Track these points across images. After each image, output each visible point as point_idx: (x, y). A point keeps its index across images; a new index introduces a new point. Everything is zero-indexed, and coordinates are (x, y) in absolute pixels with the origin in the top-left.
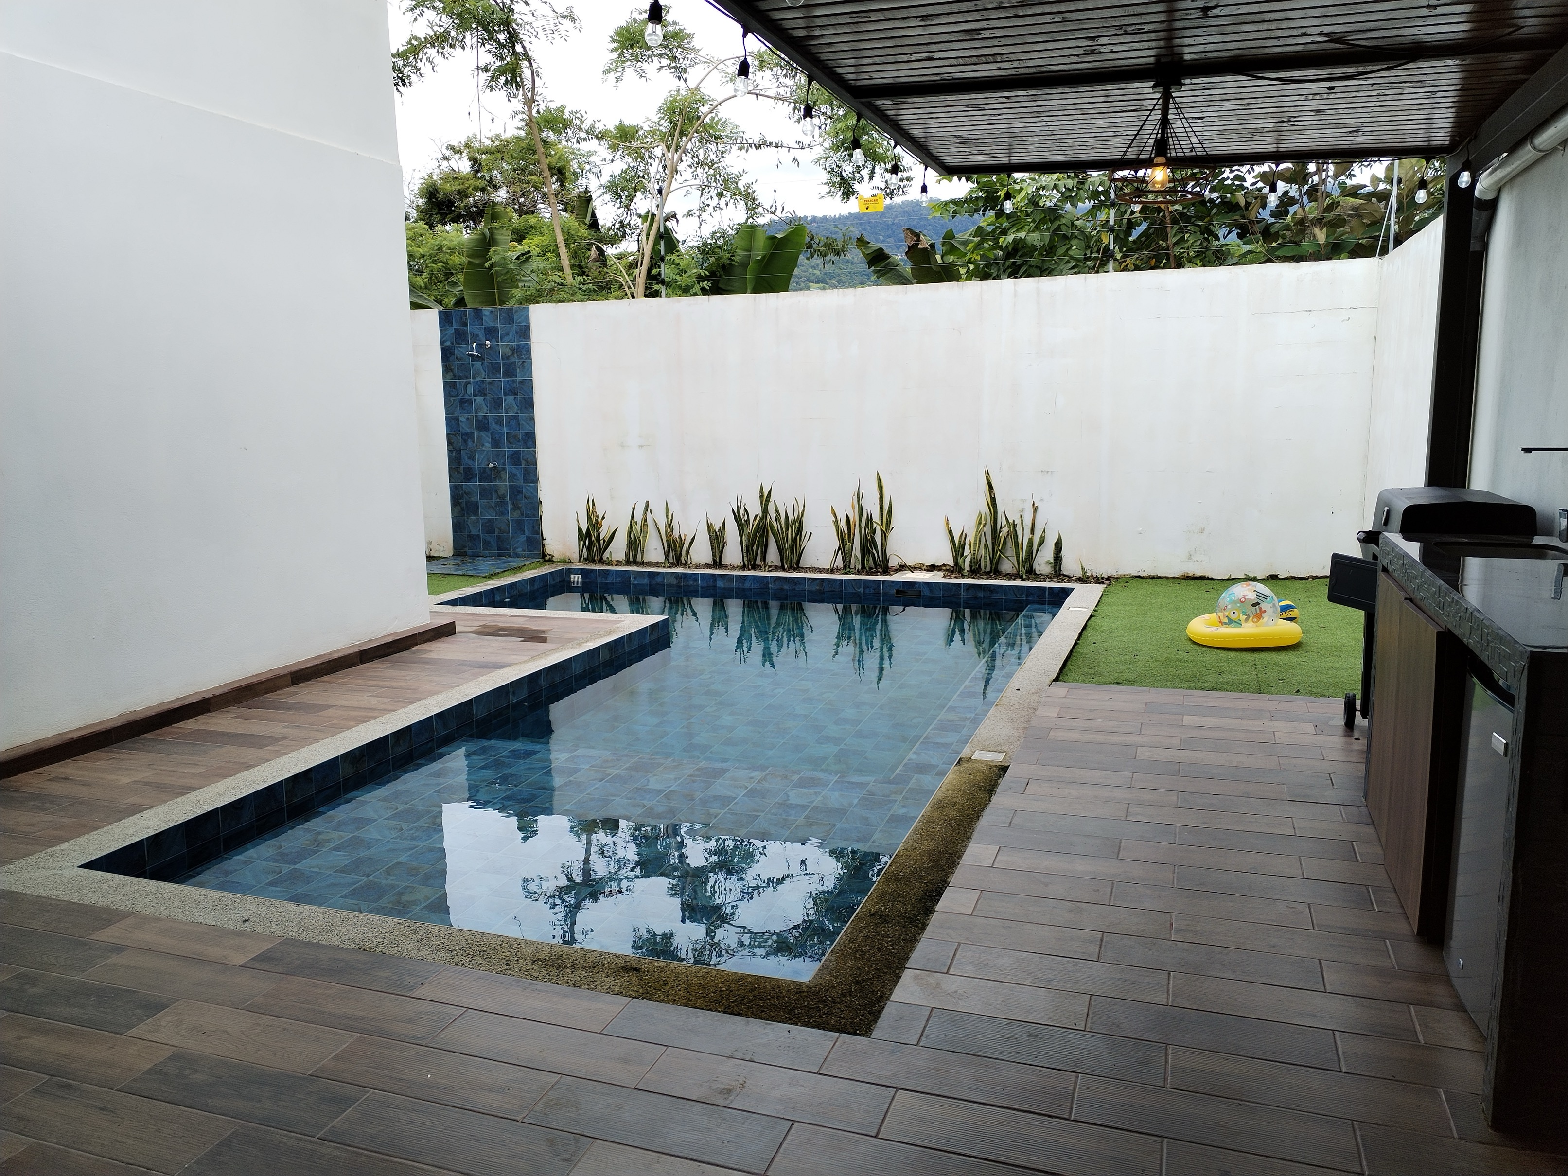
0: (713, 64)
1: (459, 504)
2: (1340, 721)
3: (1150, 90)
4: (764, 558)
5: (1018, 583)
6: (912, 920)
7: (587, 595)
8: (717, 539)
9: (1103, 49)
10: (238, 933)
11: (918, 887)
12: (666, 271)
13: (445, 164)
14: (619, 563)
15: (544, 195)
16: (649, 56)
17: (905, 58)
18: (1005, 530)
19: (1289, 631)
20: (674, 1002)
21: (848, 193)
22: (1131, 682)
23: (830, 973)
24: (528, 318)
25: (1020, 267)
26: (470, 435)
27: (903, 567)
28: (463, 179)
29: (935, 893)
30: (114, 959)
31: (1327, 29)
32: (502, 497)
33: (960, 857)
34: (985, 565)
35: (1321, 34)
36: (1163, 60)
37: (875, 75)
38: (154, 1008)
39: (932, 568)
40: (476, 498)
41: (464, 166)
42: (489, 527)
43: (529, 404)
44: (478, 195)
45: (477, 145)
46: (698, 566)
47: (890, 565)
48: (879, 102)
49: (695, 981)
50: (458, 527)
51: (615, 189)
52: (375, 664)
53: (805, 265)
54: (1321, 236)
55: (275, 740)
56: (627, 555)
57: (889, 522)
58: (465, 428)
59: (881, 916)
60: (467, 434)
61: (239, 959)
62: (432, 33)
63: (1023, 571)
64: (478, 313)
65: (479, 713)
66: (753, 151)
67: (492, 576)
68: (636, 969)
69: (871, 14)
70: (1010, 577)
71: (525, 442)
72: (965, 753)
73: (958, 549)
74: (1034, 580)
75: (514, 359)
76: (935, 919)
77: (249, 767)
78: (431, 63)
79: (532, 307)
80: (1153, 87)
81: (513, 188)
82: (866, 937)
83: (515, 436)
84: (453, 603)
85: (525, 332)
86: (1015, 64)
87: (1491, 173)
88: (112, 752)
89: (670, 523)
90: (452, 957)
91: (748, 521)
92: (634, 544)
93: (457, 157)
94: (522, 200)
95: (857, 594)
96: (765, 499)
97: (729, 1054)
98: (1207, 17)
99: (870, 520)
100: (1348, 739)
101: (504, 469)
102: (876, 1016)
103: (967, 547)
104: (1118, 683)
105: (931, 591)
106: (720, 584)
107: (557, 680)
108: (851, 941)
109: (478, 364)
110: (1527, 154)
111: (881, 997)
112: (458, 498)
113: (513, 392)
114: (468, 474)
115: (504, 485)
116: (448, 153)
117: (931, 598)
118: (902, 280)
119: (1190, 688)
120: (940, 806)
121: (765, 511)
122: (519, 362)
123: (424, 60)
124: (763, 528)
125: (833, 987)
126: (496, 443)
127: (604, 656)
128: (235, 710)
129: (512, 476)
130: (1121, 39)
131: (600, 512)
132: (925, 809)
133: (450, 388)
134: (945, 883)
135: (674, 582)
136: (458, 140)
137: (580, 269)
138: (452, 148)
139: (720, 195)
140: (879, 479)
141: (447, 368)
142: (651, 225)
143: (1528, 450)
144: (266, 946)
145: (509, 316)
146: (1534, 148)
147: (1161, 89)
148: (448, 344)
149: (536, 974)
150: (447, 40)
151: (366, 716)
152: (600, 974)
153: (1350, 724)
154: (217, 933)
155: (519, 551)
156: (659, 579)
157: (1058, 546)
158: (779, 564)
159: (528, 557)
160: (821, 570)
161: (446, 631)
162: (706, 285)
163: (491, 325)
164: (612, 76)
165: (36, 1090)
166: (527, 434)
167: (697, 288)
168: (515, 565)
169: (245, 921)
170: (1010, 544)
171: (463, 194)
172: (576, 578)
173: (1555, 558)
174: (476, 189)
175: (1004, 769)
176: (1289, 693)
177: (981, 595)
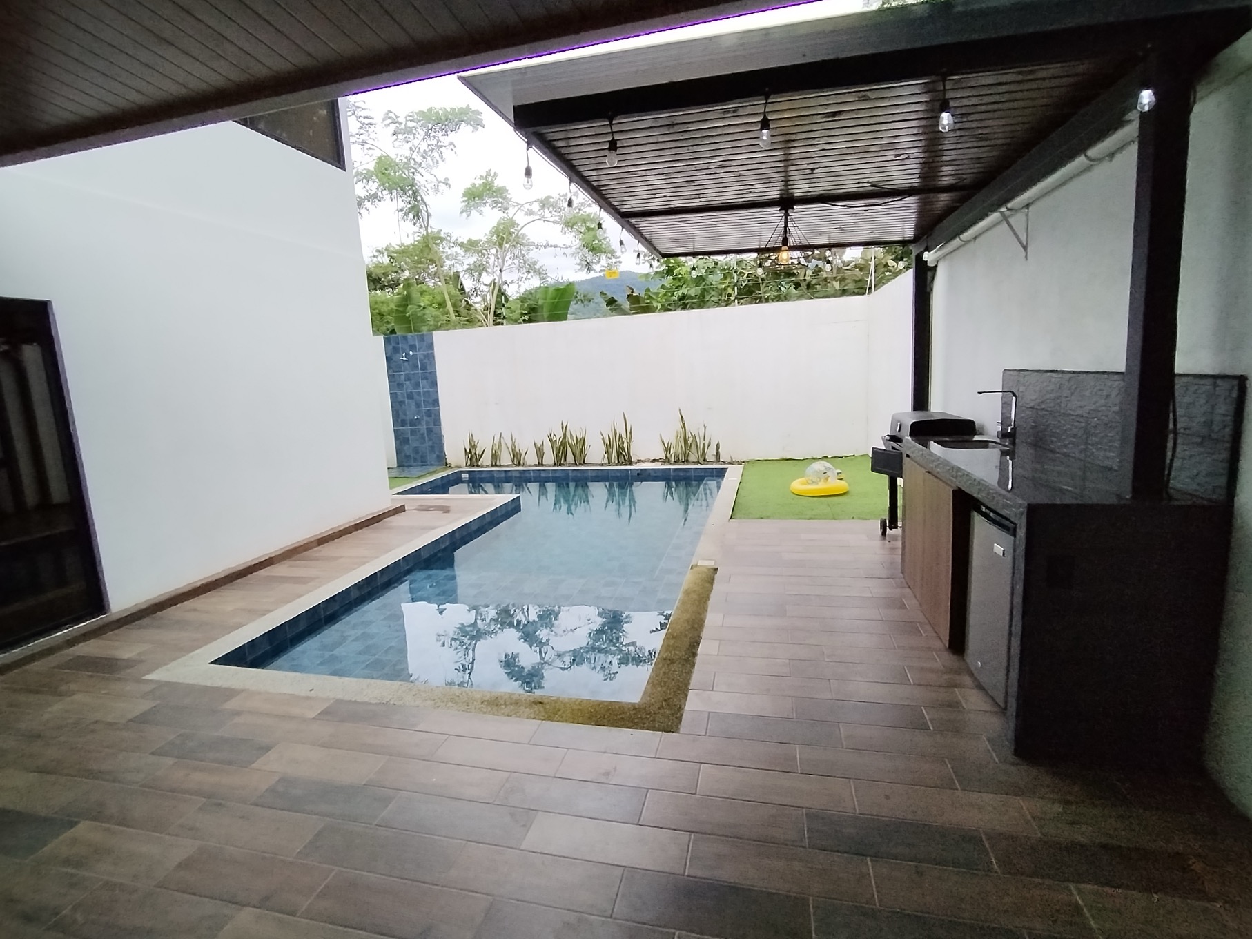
0: (520, 206)
1: (399, 439)
2: (879, 532)
3: (778, 212)
4: (565, 460)
5: (699, 466)
6: (687, 660)
7: (471, 485)
8: (540, 452)
9: (756, 191)
10: (308, 698)
11: (686, 642)
12: (504, 311)
13: (375, 259)
14: (487, 466)
15: (429, 274)
16: (484, 203)
17: (653, 196)
18: (691, 439)
19: (842, 486)
20: (566, 721)
21: (589, 269)
22: (768, 517)
23: (650, 696)
24: (432, 339)
25: (688, 304)
26: (403, 402)
27: (639, 461)
28: (386, 267)
29: (695, 644)
30: (237, 720)
31: (871, 180)
32: (423, 434)
33: (704, 622)
34: (682, 458)
35: (868, 182)
36: (785, 196)
37: (634, 206)
38: (267, 749)
39: (654, 461)
40: (409, 435)
41: (386, 260)
42: (416, 450)
43: (434, 384)
44: (394, 275)
45: (392, 249)
46: (530, 466)
47: (632, 460)
48: (633, 221)
49: (575, 707)
50: (398, 452)
51: (470, 271)
52: (364, 530)
53: (573, 306)
54: (837, 285)
55: (312, 579)
56: (492, 462)
57: (630, 439)
58: (400, 399)
59: (669, 660)
60: (401, 402)
61: (312, 714)
62: (368, 194)
63: (701, 461)
64: (405, 338)
65: (425, 555)
66: (543, 249)
67: (419, 477)
68: (541, 703)
69: (639, 172)
70: (694, 463)
71: (434, 404)
72: (693, 563)
73: (667, 450)
74: (707, 464)
75: (426, 361)
76: (698, 658)
77: (300, 596)
78: (368, 210)
79: (434, 332)
80: (780, 210)
81: (413, 271)
82: (664, 673)
83: (428, 402)
84: (401, 493)
85: (431, 346)
86: (710, 199)
87: (936, 252)
88: (220, 592)
89: (513, 444)
90: (435, 703)
91: (556, 441)
92: (495, 456)
93: (381, 255)
94: (417, 277)
95: (617, 477)
96: (564, 430)
97: (603, 750)
98: (812, 173)
99: (620, 437)
100: (883, 542)
101: (423, 419)
102: (680, 719)
103: (672, 449)
104: (762, 518)
105: (655, 473)
106: (543, 475)
107: (465, 533)
108: (657, 676)
109: (406, 364)
110: (956, 242)
111: (680, 707)
112: (398, 435)
113: (425, 378)
114: (403, 423)
115: (423, 428)
116: (376, 254)
117: (656, 476)
118: (624, 313)
119: (799, 519)
120: (687, 593)
121: (565, 434)
122: (428, 362)
123: (364, 209)
124: (564, 444)
125: (653, 704)
126: (418, 405)
127: (488, 519)
128: (287, 563)
129: (427, 423)
130: (767, 185)
131: (475, 439)
132: (680, 596)
133: (391, 378)
134: (700, 637)
135: (518, 475)
136: (382, 246)
137: (458, 314)
138: (378, 251)
139: (529, 272)
140: (624, 416)
141: (389, 367)
142: (494, 289)
143: (980, 393)
144: (325, 705)
145: (422, 338)
146: (961, 240)
147: (783, 211)
148: (389, 354)
149: (485, 710)
150: (376, 198)
151: (363, 561)
152: (521, 708)
153: (884, 533)
154: (295, 699)
155: (433, 463)
156: (510, 474)
157: (718, 446)
158: (574, 462)
159: (438, 465)
160: (596, 465)
161: (400, 510)
162: (526, 318)
163: (412, 343)
164: (465, 214)
165: (200, 809)
166: (434, 400)
167: (521, 320)
168: (431, 470)
169: (311, 690)
170: (693, 446)
171: (385, 275)
172: (465, 476)
173: (994, 447)
174: (393, 272)
175: (716, 569)
176: (849, 519)
177: (681, 474)
